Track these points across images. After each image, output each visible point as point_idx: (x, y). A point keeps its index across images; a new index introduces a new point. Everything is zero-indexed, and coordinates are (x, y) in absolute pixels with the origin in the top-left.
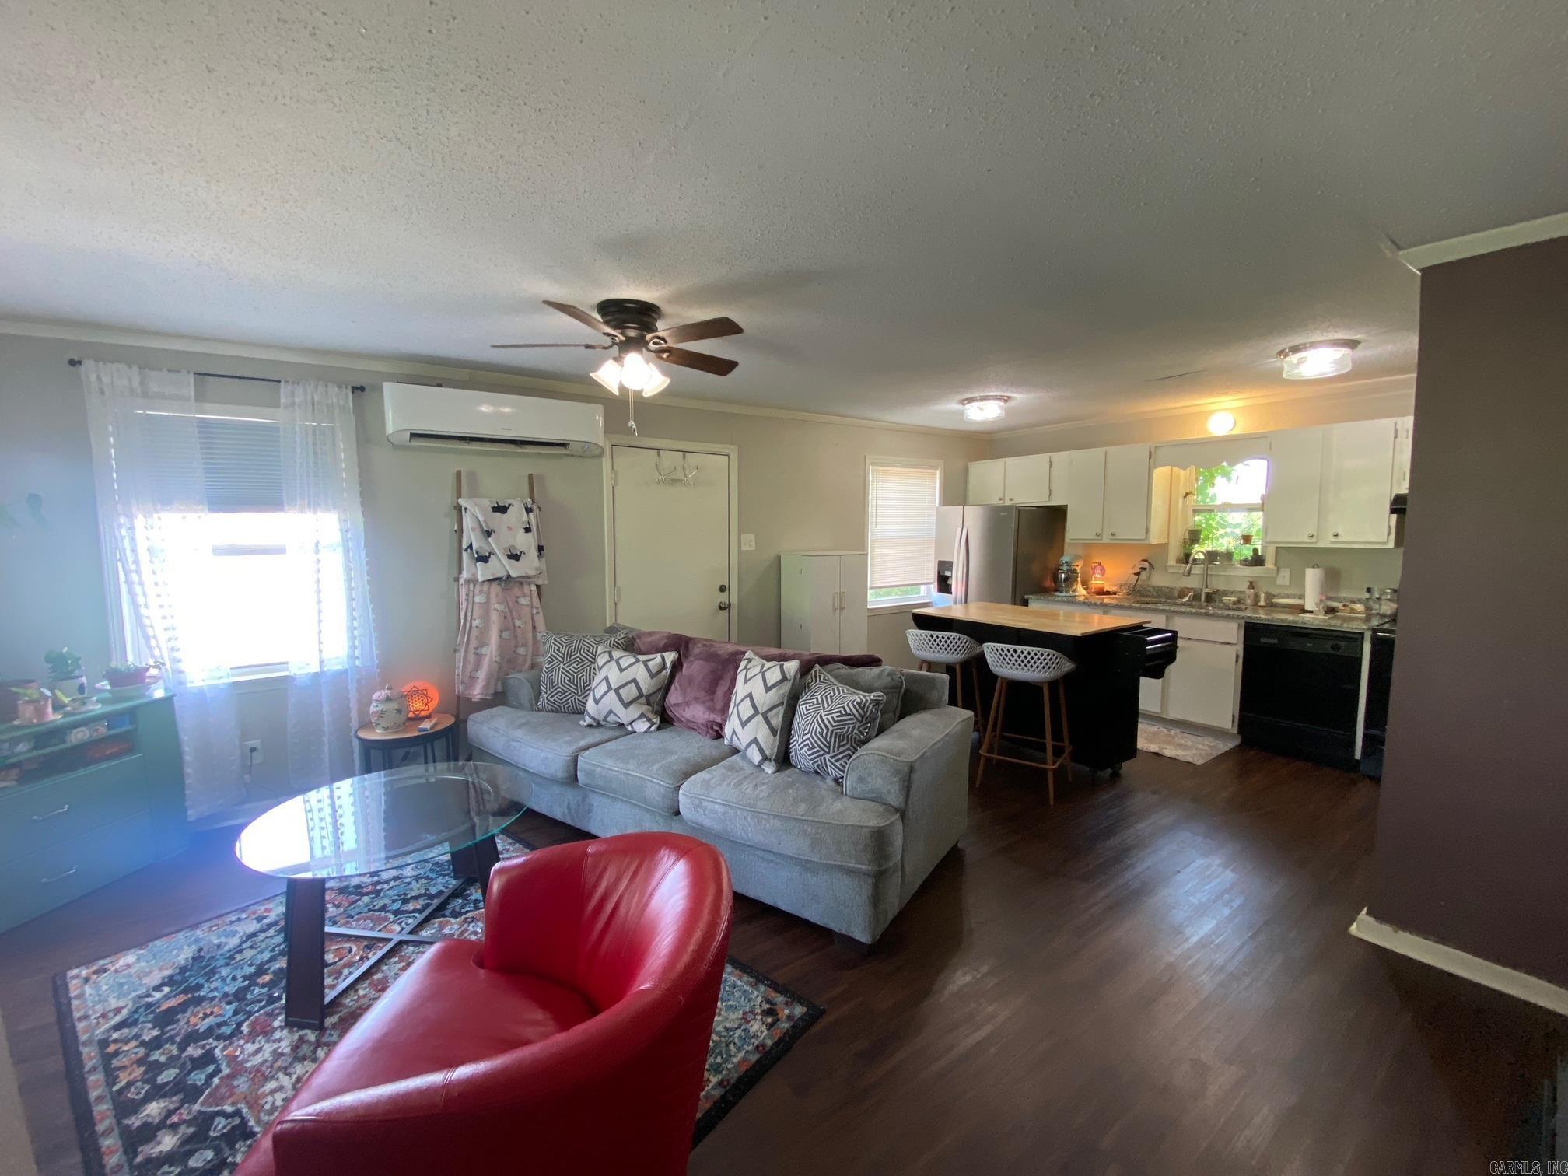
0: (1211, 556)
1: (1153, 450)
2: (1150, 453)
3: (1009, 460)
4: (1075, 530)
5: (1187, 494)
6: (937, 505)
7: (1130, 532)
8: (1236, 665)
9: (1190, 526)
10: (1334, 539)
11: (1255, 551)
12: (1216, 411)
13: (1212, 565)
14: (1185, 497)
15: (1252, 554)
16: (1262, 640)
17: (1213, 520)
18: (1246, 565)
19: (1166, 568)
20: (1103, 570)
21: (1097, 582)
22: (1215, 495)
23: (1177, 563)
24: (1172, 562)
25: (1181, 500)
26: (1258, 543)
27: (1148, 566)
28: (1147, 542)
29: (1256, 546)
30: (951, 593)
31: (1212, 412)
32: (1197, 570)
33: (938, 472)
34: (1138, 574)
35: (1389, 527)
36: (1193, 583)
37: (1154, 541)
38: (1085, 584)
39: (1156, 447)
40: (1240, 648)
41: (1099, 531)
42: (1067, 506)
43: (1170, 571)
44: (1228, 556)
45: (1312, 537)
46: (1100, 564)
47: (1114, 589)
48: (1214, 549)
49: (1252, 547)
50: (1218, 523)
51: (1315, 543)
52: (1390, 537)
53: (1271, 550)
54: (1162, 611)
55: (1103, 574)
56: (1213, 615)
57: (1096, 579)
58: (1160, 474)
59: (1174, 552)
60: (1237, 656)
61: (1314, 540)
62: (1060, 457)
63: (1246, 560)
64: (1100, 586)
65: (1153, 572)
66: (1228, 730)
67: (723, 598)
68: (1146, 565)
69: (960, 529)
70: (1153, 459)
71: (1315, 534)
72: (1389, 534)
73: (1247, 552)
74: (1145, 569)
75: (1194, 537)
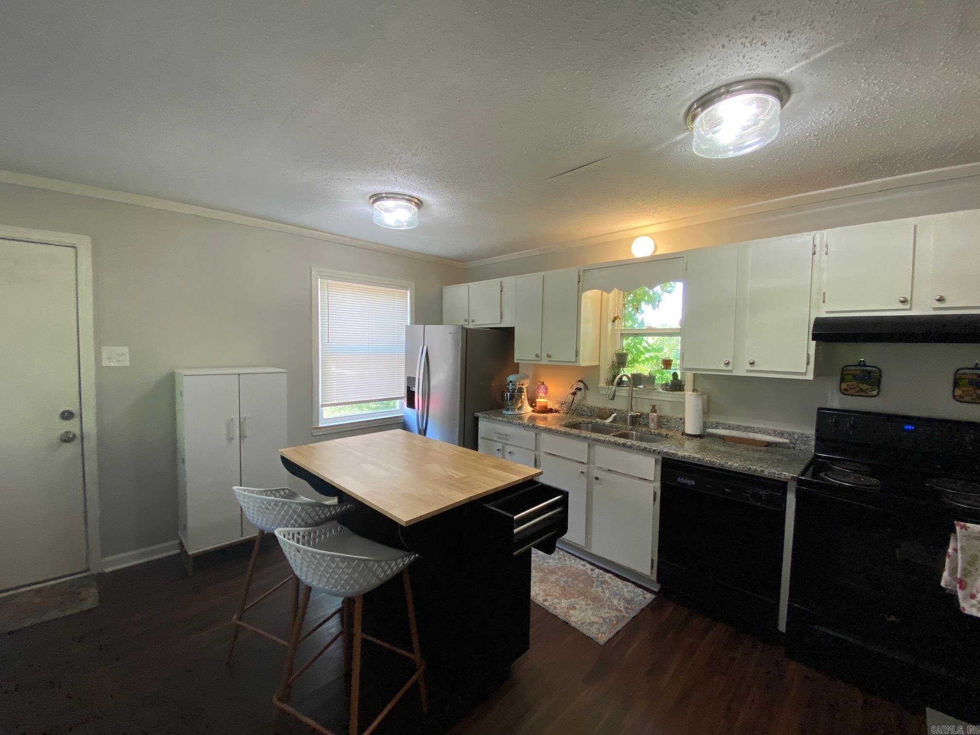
0: (637, 379)
1: (581, 274)
2: (579, 276)
3: (473, 285)
4: (522, 352)
5: (615, 319)
6: (409, 324)
7: (563, 355)
8: (654, 504)
9: (618, 349)
10: (749, 368)
11: (675, 375)
12: (637, 237)
13: (636, 389)
14: (614, 321)
15: (671, 378)
16: (679, 479)
17: (641, 344)
18: (667, 390)
19: (598, 389)
20: (546, 389)
21: (541, 401)
22: (642, 321)
23: (606, 385)
24: (602, 384)
25: (610, 324)
26: (676, 367)
27: (583, 386)
28: (576, 364)
29: (676, 371)
30: (415, 409)
31: (633, 238)
32: (623, 392)
33: (408, 292)
34: (574, 394)
35: (808, 355)
36: (620, 404)
37: (583, 364)
38: (532, 402)
39: (584, 271)
40: (658, 485)
41: (539, 353)
42: (513, 328)
43: (601, 392)
44: (651, 379)
45: (728, 364)
46: (543, 384)
47: (555, 406)
48: (638, 372)
49: (672, 371)
50: (644, 347)
51: (731, 371)
52: (809, 367)
53: (689, 376)
54: (585, 438)
55: (546, 393)
56: (630, 447)
57: (541, 397)
58: (590, 297)
59: (604, 374)
60: (655, 494)
61: (729, 368)
62: (508, 281)
63: (666, 384)
64: (543, 404)
65: (588, 392)
66: (648, 576)
67: (72, 426)
68: (581, 385)
69: (421, 347)
70: (582, 284)
71: (731, 361)
72: (808, 364)
73: (668, 376)
74: (580, 389)
75: (621, 360)
